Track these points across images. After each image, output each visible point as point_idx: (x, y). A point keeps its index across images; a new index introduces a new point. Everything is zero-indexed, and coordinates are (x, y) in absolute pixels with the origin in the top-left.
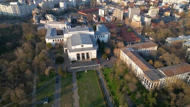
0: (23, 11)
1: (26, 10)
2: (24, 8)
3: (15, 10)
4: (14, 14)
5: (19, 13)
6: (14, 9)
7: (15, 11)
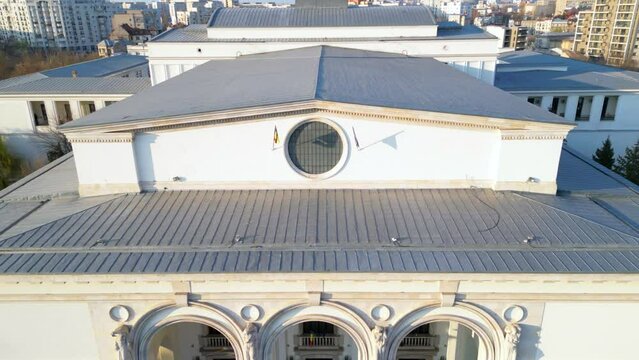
0: (85, 27)
1: (100, 25)
2: (92, 13)
3: (42, 18)
4: (38, 36)
5: (61, 36)
6: (41, 12)
7: (43, 23)
